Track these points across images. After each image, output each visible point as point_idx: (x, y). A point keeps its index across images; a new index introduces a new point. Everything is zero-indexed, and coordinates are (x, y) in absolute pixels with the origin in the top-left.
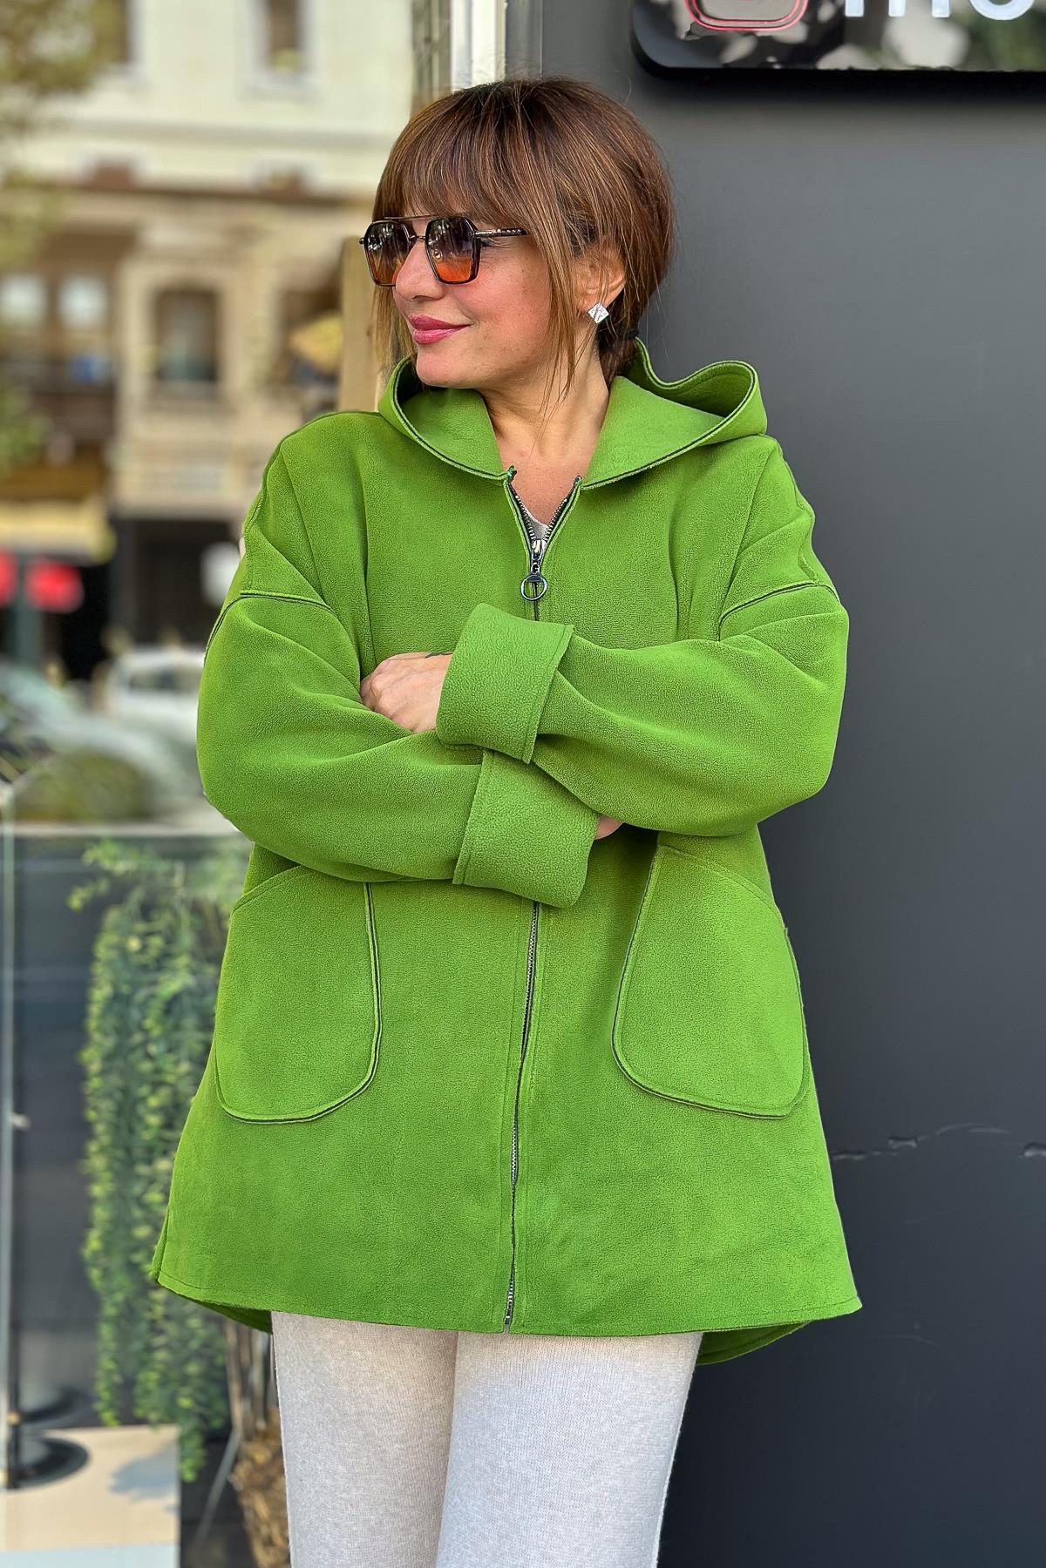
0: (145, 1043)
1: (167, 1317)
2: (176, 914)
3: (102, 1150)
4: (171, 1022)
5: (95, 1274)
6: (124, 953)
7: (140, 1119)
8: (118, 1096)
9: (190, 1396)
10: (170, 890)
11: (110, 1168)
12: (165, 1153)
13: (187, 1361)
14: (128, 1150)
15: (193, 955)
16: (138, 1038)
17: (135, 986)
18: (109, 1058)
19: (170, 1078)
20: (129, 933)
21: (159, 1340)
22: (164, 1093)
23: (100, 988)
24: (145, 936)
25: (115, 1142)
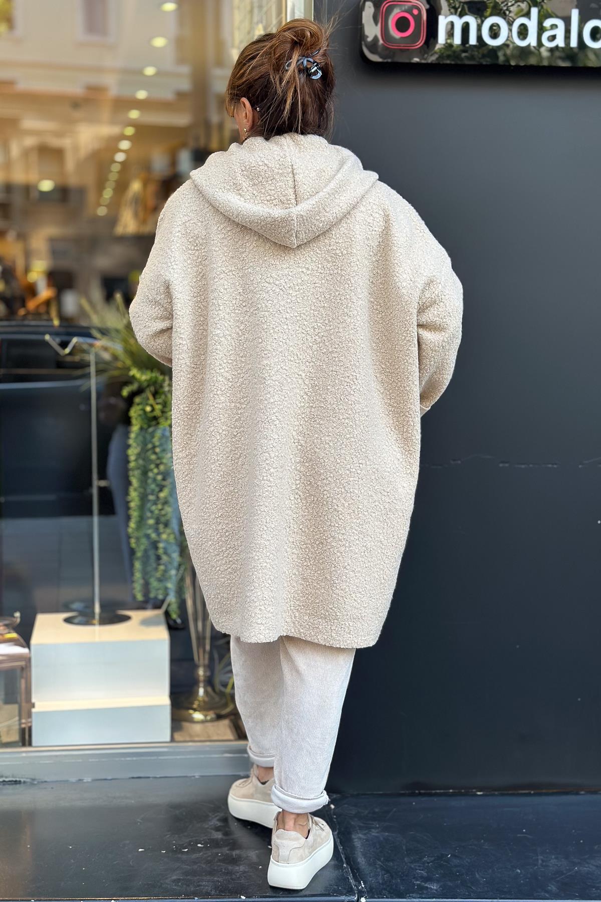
0: (154, 447)
1: (164, 553)
2: (166, 396)
3: (136, 490)
5: (133, 541)
6: (144, 410)
7: (149, 478)
8: (142, 469)
10: (161, 387)
11: (139, 496)
12: (161, 490)
14: (145, 490)
16: (150, 446)
17: (149, 426)
18: (139, 455)
20: (147, 404)
21: (162, 562)
22: (162, 467)
23: (136, 425)
24: (152, 406)
25: (140, 487)
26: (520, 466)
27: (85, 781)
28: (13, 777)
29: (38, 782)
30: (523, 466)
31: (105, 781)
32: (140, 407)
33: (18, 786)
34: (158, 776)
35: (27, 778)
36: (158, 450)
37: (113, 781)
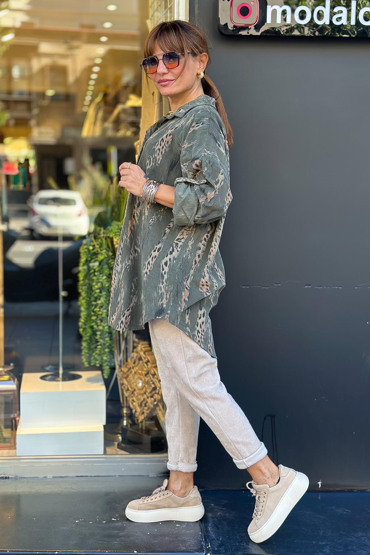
0: (95, 272)
1: (100, 338)
2: (102, 240)
3: (84, 298)
4: (101, 267)
5: (81, 330)
6: (89, 250)
7: (93, 291)
8: (88, 285)
9: (106, 357)
10: (99, 234)
11: (86, 302)
12: (99, 299)
13: (105, 348)
14: (90, 298)
15: (106, 250)
16: (92, 271)
17: (92, 259)
18: (85, 276)
19: (101, 280)
20: (90, 245)
21: (99, 343)
22: (99, 284)
23: (83, 258)
24: (94, 246)
25: (87, 297)
26: (318, 287)
27: (48, 478)
28: (4, 474)
29: (20, 478)
30: (320, 288)
31: (61, 478)
32: (86, 247)
33: (7, 480)
34: (93, 475)
35: (13, 475)
36: (96, 274)
37: (65, 478)
